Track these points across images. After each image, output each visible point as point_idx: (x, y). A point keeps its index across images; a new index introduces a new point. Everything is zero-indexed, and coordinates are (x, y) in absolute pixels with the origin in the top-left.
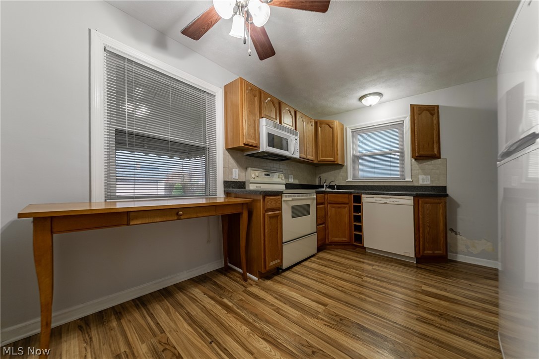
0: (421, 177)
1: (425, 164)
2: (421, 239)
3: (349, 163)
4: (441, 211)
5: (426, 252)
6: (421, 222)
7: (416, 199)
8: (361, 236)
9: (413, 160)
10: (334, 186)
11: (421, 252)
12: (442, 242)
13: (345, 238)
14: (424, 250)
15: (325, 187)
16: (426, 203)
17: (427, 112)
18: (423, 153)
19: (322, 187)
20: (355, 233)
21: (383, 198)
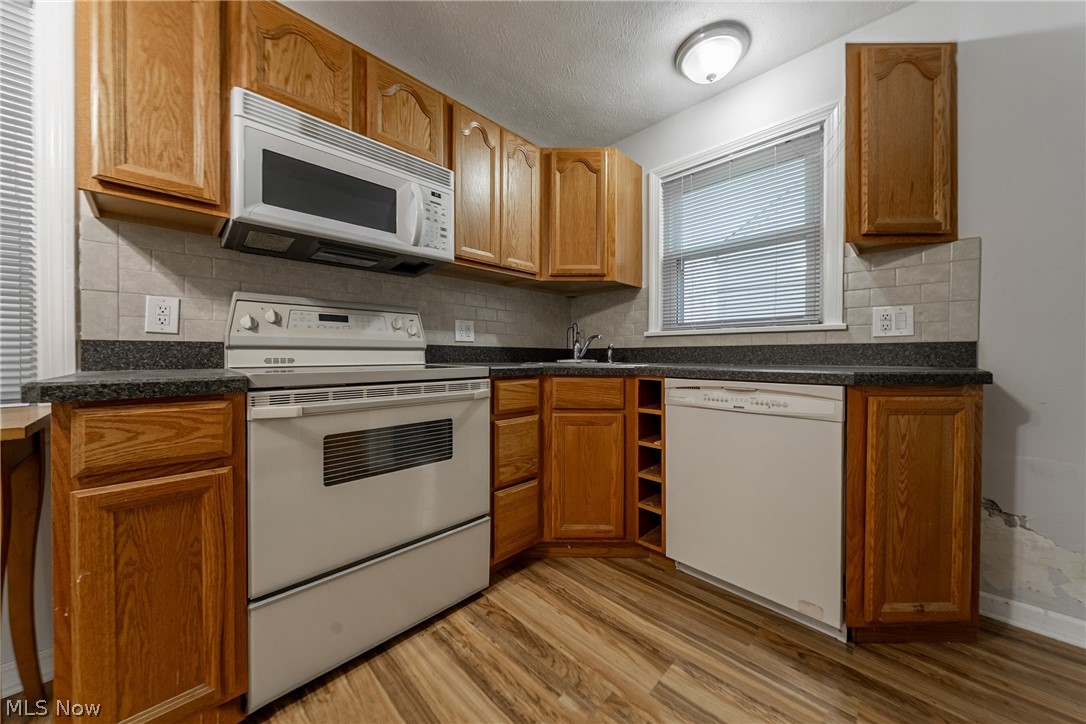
0: (877, 312)
1: (893, 265)
2: (870, 557)
3: (653, 280)
4: (959, 444)
5: (886, 608)
6: (871, 489)
7: (857, 394)
8: (660, 516)
9: (853, 254)
10: (606, 350)
11: (869, 608)
12: (956, 568)
13: (608, 523)
14: (881, 599)
15: (576, 354)
16: (897, 412)
17: (911, 67)
18: (888, 221)
19: (568, 354)
20: (640, 505)
21: (730, 390)
